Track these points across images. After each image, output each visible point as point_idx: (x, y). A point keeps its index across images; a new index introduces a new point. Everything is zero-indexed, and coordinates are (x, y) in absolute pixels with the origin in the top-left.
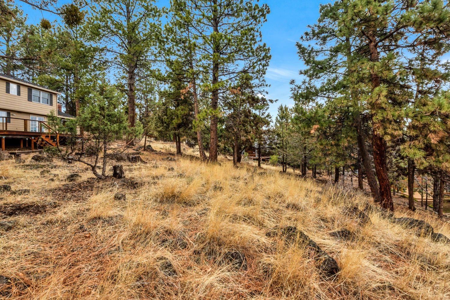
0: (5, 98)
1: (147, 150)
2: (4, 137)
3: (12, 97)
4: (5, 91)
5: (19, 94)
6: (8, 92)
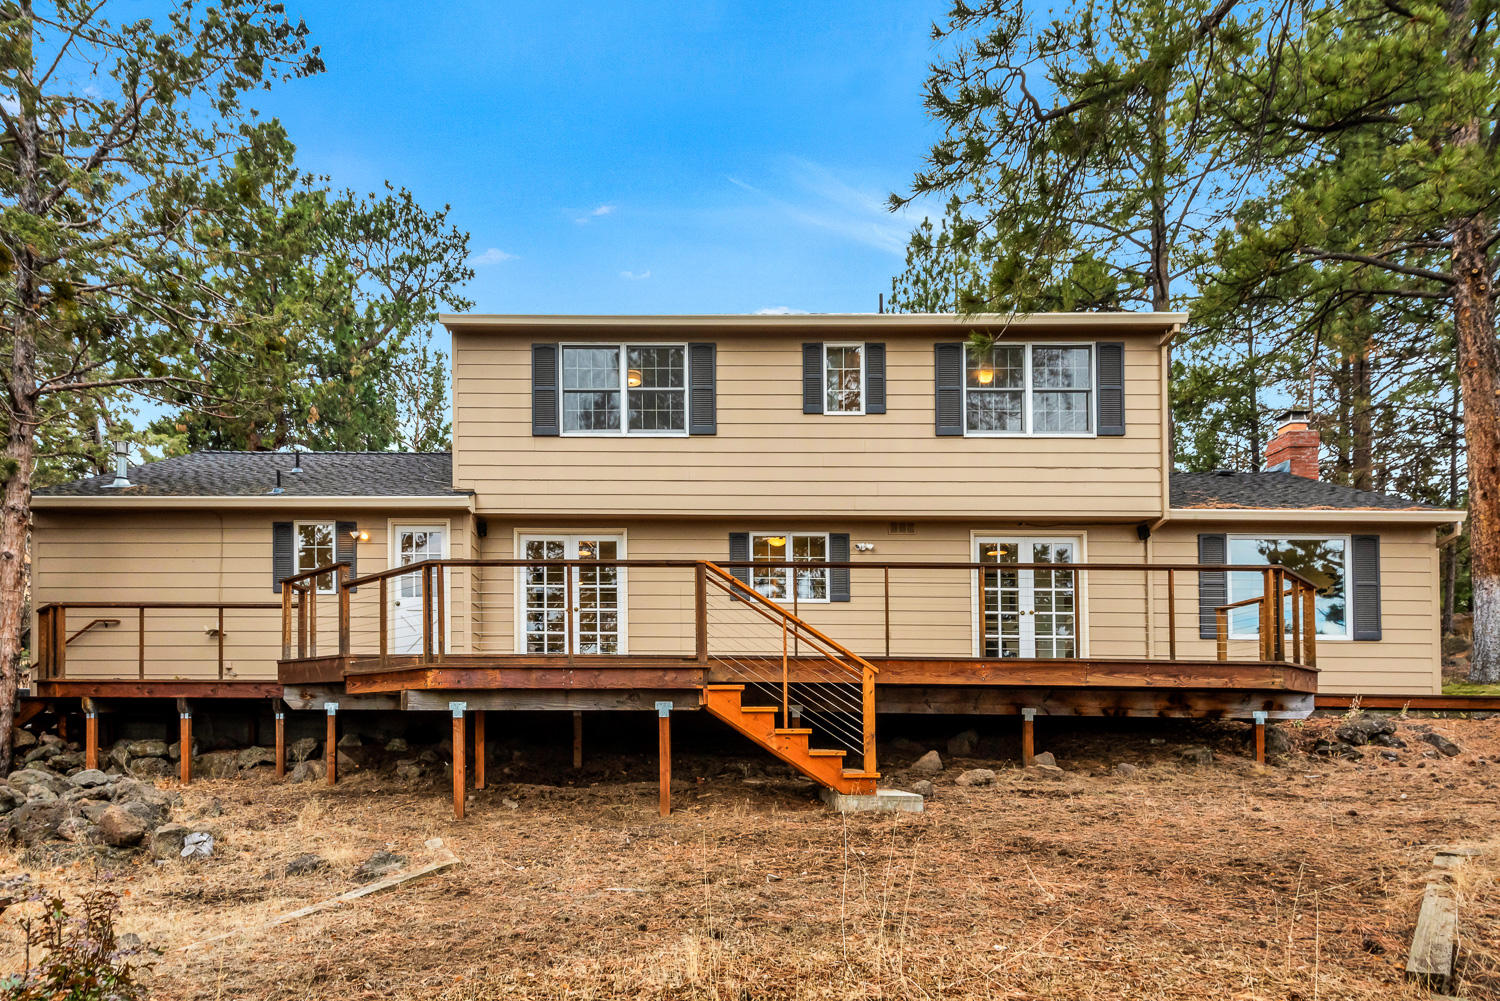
0: (798, 445)
3: (841, 432)
4: (799, 402)
5: (877, 403)
6: (812, 403)
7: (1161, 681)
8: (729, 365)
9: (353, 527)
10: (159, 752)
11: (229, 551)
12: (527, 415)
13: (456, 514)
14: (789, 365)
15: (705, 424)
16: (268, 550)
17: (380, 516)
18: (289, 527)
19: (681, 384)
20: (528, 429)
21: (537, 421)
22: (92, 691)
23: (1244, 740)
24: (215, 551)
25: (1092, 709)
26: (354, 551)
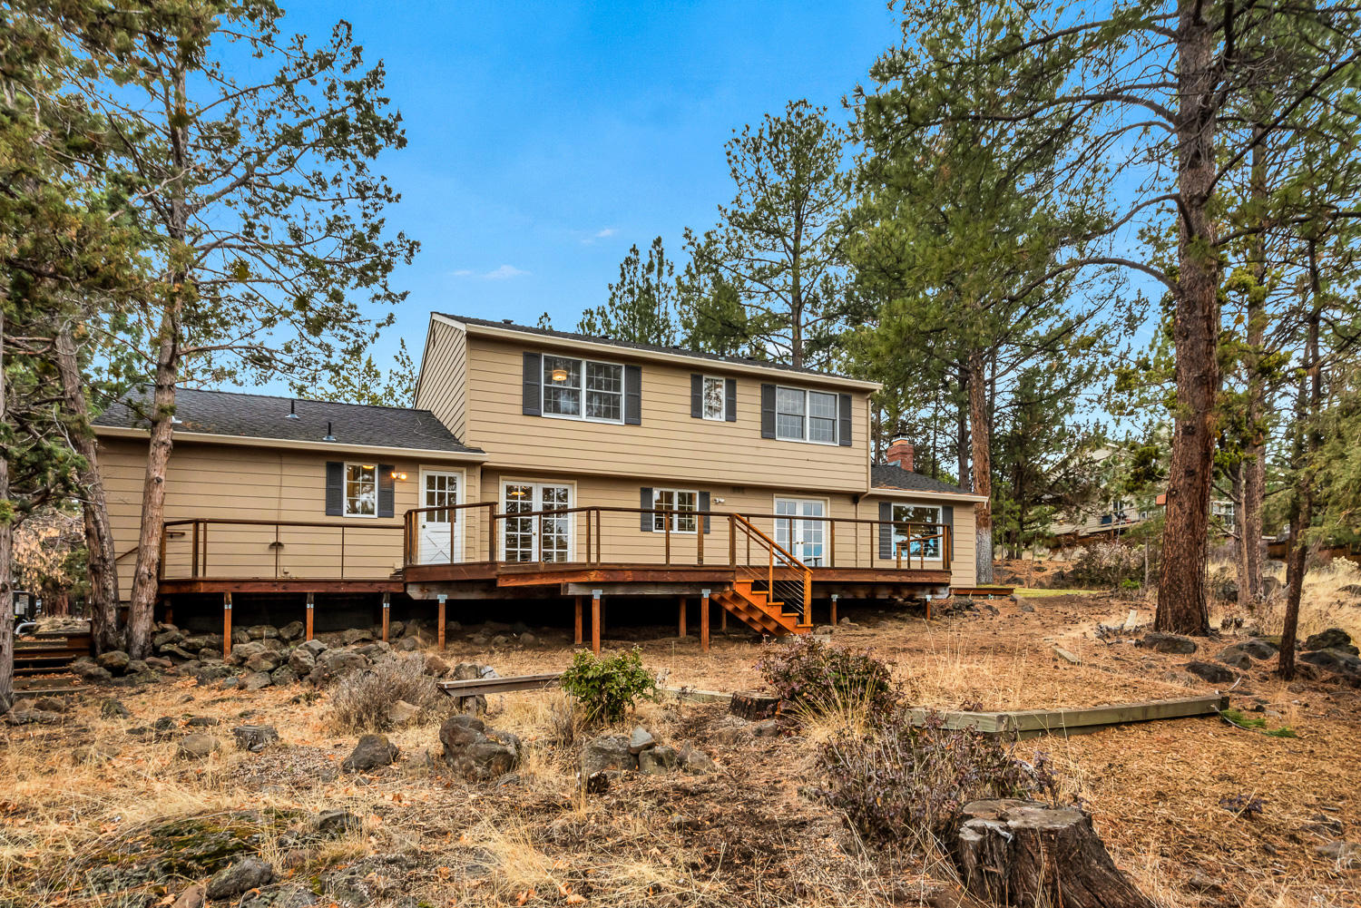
0: (688, 437)
1: (1308, 675)
2: (597, 594)
3: (711, 430)
4: (688, 410)
5: (731, 415)
6: (696, 412)
7: (894, 579)
8: (650, 382)
9: (390, 469)
10: (273, 634)
11: (287, 481)
12: (519, 400)
13: (470, 465)
14: (683, 386)
15: (634, 418)
16: (322, 483)
17: (413, 463)
18: (340, 467)
19: (619, 390)
20: (519, 410)
21: (525, 405)
22: (231, 589)
23: (921, 610)
24: (275, 480)
25: (862, 595)
26: (392, 487)
